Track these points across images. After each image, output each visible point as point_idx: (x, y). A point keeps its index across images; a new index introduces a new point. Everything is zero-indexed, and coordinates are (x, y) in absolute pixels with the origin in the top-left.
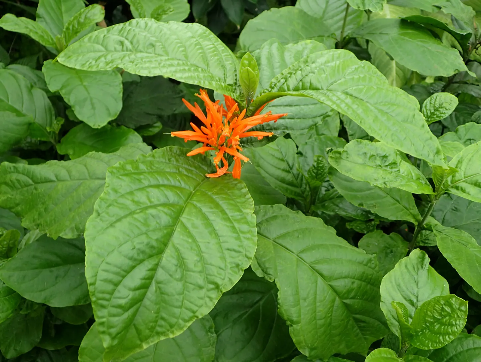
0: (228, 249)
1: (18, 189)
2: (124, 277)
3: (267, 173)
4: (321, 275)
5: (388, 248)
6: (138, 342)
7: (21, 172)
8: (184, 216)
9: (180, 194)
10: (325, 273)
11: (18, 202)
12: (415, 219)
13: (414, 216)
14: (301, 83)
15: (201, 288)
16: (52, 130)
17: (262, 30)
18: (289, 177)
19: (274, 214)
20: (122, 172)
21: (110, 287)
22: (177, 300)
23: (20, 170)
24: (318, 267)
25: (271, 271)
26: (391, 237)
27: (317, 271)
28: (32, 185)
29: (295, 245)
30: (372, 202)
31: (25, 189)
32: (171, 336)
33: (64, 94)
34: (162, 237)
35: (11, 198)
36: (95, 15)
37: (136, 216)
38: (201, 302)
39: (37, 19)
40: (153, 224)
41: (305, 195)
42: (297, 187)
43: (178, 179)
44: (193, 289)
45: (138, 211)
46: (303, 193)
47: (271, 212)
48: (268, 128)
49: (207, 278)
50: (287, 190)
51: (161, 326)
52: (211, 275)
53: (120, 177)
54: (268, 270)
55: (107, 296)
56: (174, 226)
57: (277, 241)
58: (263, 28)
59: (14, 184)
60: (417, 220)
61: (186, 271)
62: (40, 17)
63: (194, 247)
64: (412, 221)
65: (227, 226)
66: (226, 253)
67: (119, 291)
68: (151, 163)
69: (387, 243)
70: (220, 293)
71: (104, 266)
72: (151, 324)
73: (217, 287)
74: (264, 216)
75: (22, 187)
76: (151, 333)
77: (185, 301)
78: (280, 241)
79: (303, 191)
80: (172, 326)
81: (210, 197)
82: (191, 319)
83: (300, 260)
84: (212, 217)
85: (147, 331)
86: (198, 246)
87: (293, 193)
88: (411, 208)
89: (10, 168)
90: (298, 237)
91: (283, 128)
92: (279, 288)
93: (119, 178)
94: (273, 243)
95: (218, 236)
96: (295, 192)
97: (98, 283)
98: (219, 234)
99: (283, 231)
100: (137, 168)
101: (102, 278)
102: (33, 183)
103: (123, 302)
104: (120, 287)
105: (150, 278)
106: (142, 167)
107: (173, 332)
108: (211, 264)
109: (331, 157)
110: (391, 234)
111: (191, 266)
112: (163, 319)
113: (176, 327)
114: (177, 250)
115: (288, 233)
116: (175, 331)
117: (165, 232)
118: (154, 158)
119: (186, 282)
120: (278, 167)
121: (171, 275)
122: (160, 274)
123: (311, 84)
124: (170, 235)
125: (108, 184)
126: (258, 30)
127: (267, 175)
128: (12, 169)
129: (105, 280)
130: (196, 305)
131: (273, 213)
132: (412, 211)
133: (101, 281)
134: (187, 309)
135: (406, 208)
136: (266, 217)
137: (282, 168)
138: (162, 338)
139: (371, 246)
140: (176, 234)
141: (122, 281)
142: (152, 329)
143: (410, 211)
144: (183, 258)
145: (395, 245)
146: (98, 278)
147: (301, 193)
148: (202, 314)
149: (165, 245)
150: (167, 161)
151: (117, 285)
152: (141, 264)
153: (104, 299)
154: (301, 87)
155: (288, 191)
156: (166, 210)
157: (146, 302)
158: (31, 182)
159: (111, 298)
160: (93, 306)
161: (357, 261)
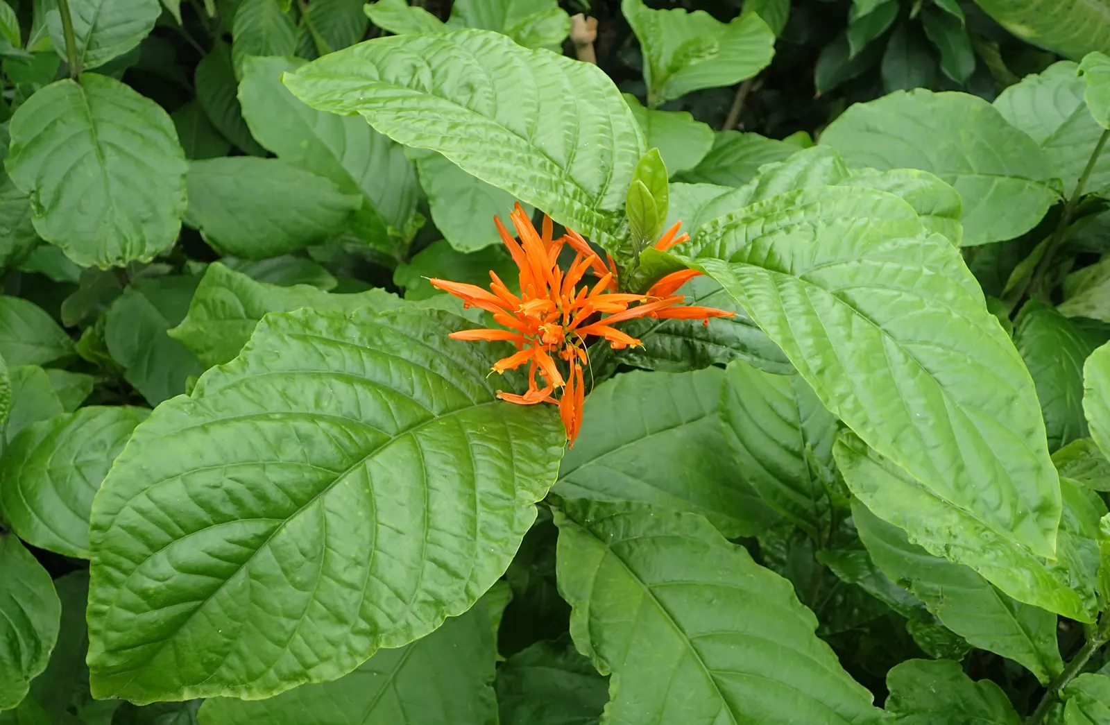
0: (434, 561)
1: (217, 318)
2: (176, 537)
3: (742, 441)
4: (732, 706)
5: (961, 712)
6: (176, 682)
7: (234, 288)
8: (377, 458)
9: (394, 411)
10: (744, 707)
11: (210, 343)
12: (1046, 667)
13: (1043, 660)
14: (750, 248)
15: (341, 620)
16: (398, 234)
17: (877, 132)
18: (793, 468)
19: (676, 533)
20: (298, 329)
21: (139, 547)
22: (282, 627)
23: (235, 284)
24: (731, 685)
25: (609, 652)
26: (979, 689)
27: (723, 693)
28: (240, 318)
29: (697, 618)
30: (937, 587)
31: (229, 322)
32: (245, 697)
33: (424, 170)
34: (296, 485)
35: (202, 333)
36: (551, 29)
37: (262, 424)
38: (329, 650)
39: (452, 18)
40: (293, 451)
41: (821, 521)
42: (808, 496)
43: (412, 381)
44: (323, 618)
45: (277, 416)
46: (819, 513)
47: (671, 525)
48: (700, 335)
49: (363, 605)
50: (775, 493)
51: (230, 668)
52: (371, 602)
53: (286, 338)
54: (604, 647)
55: (127, 564)
56: (342, 472)
57: (657, 591)
58: (881, 128)
59: (215, 308)
60: (1048, 671)
61: (323, 573)
62: (457, 16)
63: (365, 531)
64: (1035, 669)
65: (457, 510)
66: (430, 566)
67: (155, 565)
68: (379, 331)
69: (964, 701)
70: (375, 648)
71: (142, 502)
72: (212, 655)
73: (374, 632)
74: (651, 528)
75: (225, 319)
76: (205, 673)
77: (298, 637)
78: (666, 596)
79: (821, 510)
80: (252, 677)
81: (464, 440)
82: (294, 676)
83: (692, 653)
84: (437, 482)
85: (199, 667)
86: (375, 531)
87: (790, 506)
88: (1042, 636)
89: (221, 276)
90: (710, 602)
91: (735, 345)
92: (612, 696)
93: (283, 340)
94: (645, 594)
95: (429, 526)
96: (796, 506)
97: (114, 529)
98: (431, 524)
99: (679, 576)
100: (339, 332)
101: (124, 522)
102: (244, 316)
103: (151, 585)
104: (161, 556)
105: (239, 562)
106: (353, 333)
107: (249, 689)
108: (381, 579)
109: (842, 445)
110: (981, 682)
111: (339, 565)
112: (239, 653)
113: (259, 681)
114: (323, 523)
115: (688, 585)
116: (255, 690)
117: (307, 475)
118: (392, 323)
119: (315, 597)
120: (776, 437)
121: (284, 571)
122: (264, 560)
123: (771, 254)
124: (321, 488)
125: (254, 344)
126: (868, 130)
127: (740, 446)
128: (224, 280)
129: (132, 530)
130: (316, 654)
131: (675, 529)
132: (1041, 645)
133: (122, 527)
134: (296, 655)
135: (1028, 632)
136: (655, 533)
137: (784, 442)
138: (226, 694)
139: (917, 690)
140: (336, 490)
141: (168, 543)
142: (211, 666)
143: (1036, 642)
144: (328, 546)
145: (983, 711)
146: (120, 520)
147: (811, 511)
148: (319, 677)
149: (300, 504)
150: (420, 337)
151: (155, 547)
152: (224, 525)
153: (117, 567)
154: (747, 254)
155: (779, 498)
156: (335, 431)
157: (213, 605)
158: (242, 311)
159: (132, 570)
160: (92, 573)
161: (838, 710)
